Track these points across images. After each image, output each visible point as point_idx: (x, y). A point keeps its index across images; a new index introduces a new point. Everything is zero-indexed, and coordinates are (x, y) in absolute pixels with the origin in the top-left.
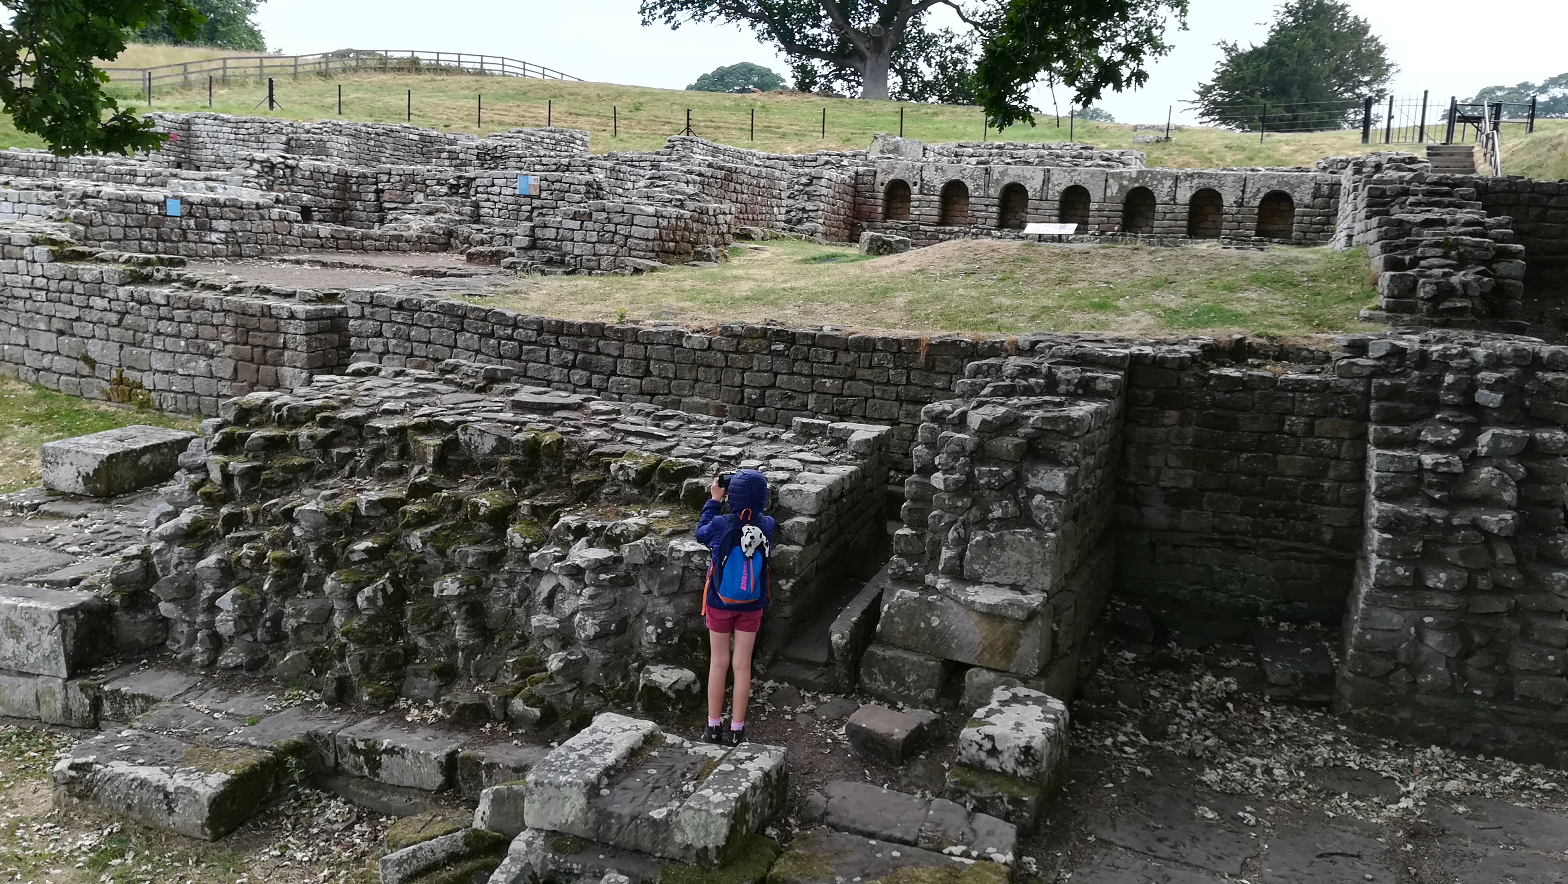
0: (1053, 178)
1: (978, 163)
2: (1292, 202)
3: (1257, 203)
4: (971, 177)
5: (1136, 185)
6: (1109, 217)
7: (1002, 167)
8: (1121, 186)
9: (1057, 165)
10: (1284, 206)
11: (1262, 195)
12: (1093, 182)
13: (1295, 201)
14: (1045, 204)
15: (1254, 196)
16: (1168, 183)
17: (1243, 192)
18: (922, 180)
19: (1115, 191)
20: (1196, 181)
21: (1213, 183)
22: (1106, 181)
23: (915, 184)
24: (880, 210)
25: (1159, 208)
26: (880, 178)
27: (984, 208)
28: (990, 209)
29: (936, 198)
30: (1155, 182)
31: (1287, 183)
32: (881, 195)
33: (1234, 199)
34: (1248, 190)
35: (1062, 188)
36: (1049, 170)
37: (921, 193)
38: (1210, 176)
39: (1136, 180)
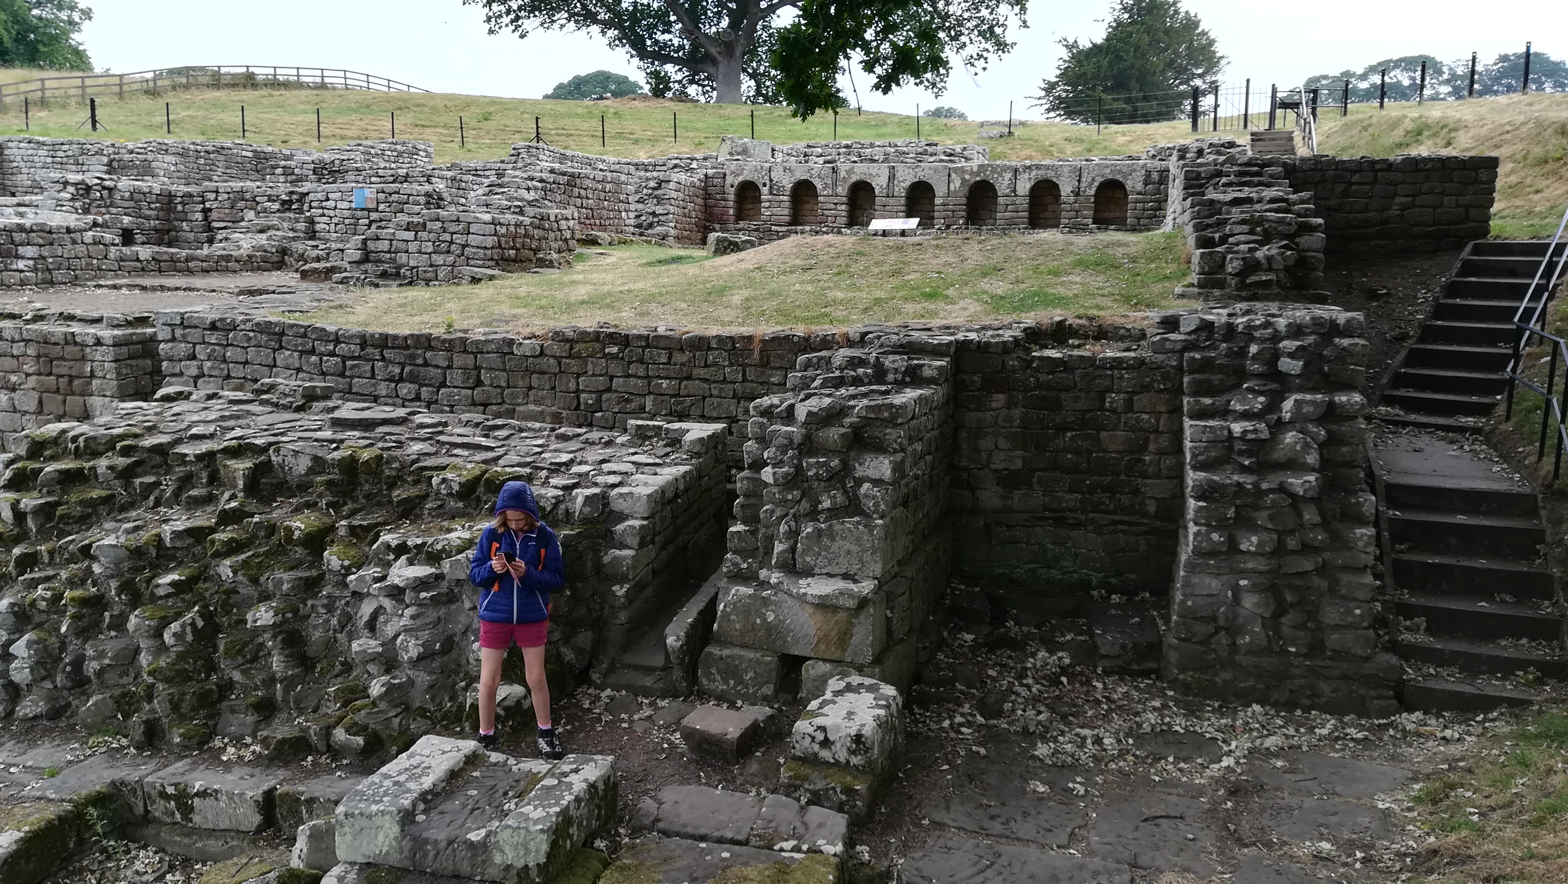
0: (898, 175)
1: (825, 162)
2: (1125, 190)
3: (1093, 192)
4: (819, 176)
5: (978, 179)
6: (953, 211)
7: (848, 166)
8: (963, 180)
9: (902, 162)
10: (1119, 194)
11: (1096, 184)
12: (936, 177)
13: (1128, 189)
14: (891, 201)
15: (1090, 186)
16: (1008, 175)
17: (1079, 181)
18: (771, 180)
19: (958, 185)
20: (1034, 173)
21: (1050, 174)
22: (949, 175)
23: (765, 185)
24: (731, 211)
25: (1001, 200)
26: (729, 180)
27: (833, 206)
28: (839, 208)
29: (786, 198)
30: (996, 176)
31: (1120, 171)
32: (732, 197)
33: (1071, 189)
34: (1083, 179)
35: (907, 184)
36: (893, 167)
37: (771, 193)
38: (1047, 167)
39: (978, 174)
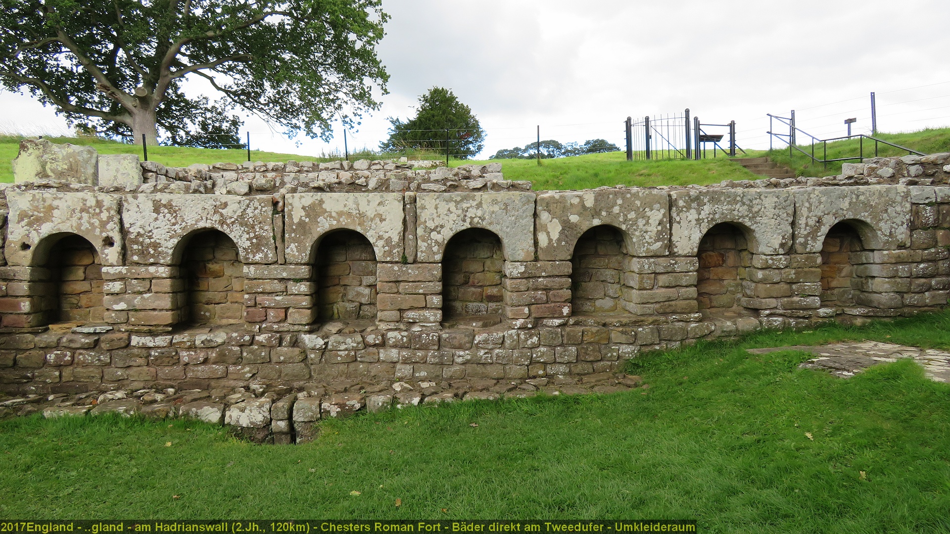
0: (424, 216)
1: (252, 191)
3: (818, 246)
4: (240, 221)
5: (596, 222)
6: (547, 289)
7: (307, 198)
8: (566, 225)
11: (825, 229)
12: (507, 220)
14: (412, 271)
15: (813, 234)
16: (657, 215)
17: (793, 224)
18: (123, 231)
19: (555, 236)
20: (707, 209)
21: (737, 213)
22: (535, 215)
23: (109, 242)
24: (25, 305)
25: (641, 264)
26: (19, 233)
27: (279, 286)
29: (163, 271)
30: (632, 215)
31: (866, 205)
32: (25, 272)
33: (778, 239)
34: (802, 221)
35: (447, 234)
36: (413, 200)
37: (125, 261)
38: (733, 198)
39: (596, 213)
